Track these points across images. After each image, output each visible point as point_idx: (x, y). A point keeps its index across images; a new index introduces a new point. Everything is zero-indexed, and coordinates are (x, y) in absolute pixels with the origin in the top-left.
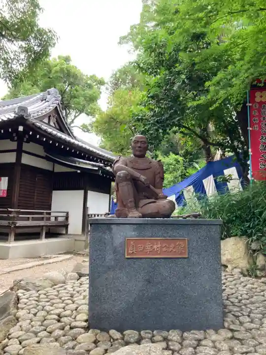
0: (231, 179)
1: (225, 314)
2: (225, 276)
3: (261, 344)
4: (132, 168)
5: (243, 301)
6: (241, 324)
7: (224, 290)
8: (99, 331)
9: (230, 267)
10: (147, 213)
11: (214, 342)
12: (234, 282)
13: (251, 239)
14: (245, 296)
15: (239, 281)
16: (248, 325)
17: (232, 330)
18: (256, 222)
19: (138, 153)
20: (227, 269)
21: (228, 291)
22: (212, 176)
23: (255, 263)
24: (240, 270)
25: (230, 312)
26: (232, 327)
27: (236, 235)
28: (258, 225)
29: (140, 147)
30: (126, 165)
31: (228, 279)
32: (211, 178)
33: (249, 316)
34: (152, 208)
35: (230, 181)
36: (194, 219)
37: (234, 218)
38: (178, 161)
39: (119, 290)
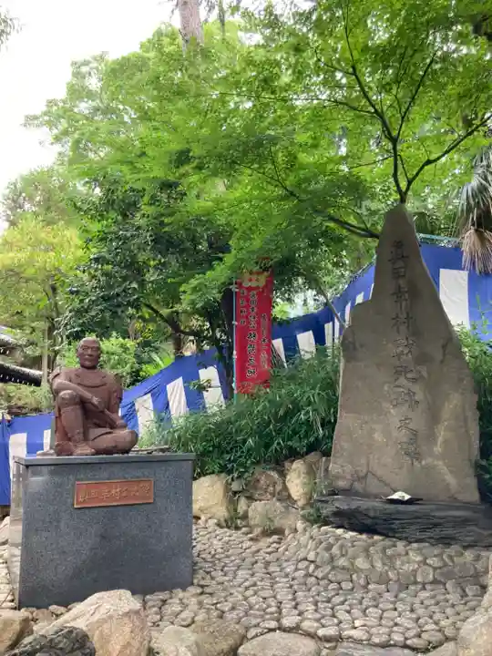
0: (210, 387)
1: (194, 572)
2: (197, 530)
3: (231, 594)
4: (79, 384)
5: (217, 556)
6: (213, 578)
7: (195, 546)
8: (34, 609)
9: (203, 518)
10: (102, 447)
11: (181, 600)
12: (208, 536)
13: (231, 477)
14: (220, 550)
15: (213, 535)
16: (220, 579)
17: (202, 586)
18: (239, 454)
19: (87, 363)
20: (200, 521)
21: (199, 547)
22: (181, 379)
23: (235, 510)
24: (216, 521)
25: (201, 568)
26: (202, 583)
27: (213, 473)
28: (240, 457)
29: (90, 355)
30: (70, 381)
31: (201, 534)
32: (179, 382)
33: (222, 570)
34: (107, 440)
35: (209, 389)
36: (161, 454)
37: (211, 449)
38: (125, 349)
39: (64, 552)
